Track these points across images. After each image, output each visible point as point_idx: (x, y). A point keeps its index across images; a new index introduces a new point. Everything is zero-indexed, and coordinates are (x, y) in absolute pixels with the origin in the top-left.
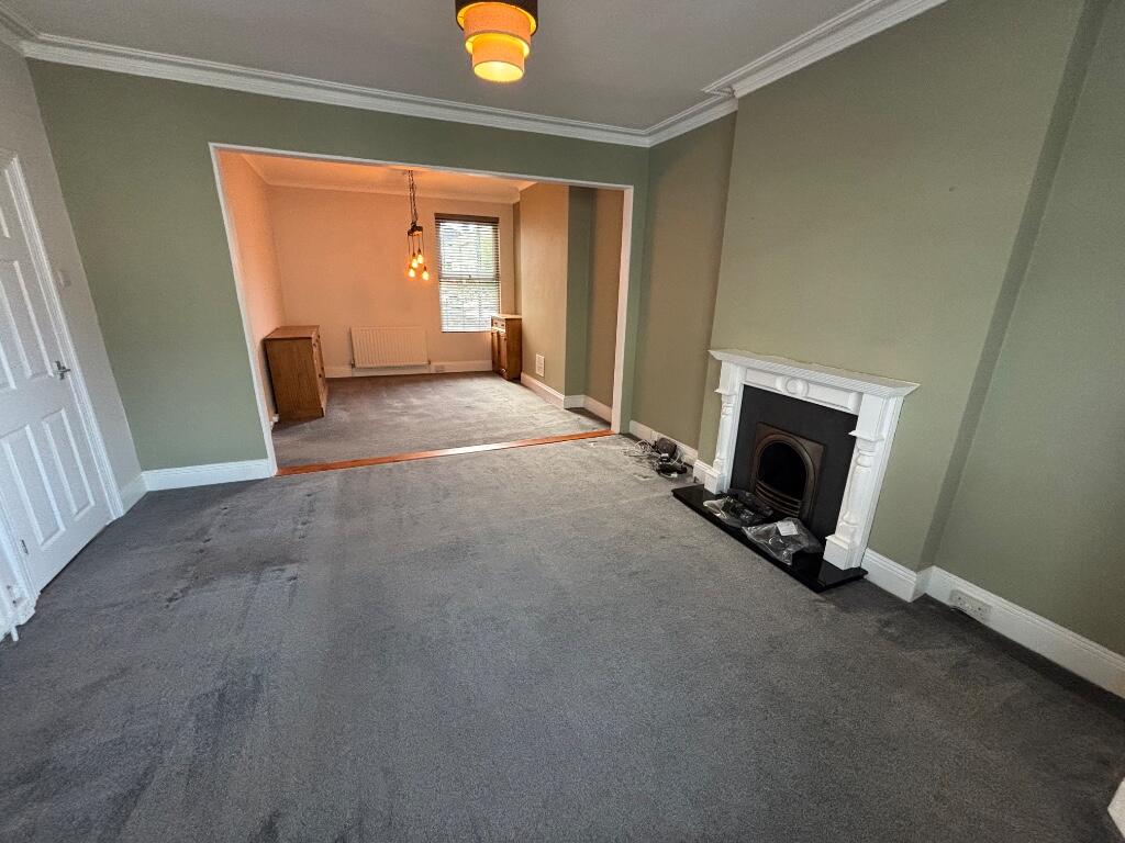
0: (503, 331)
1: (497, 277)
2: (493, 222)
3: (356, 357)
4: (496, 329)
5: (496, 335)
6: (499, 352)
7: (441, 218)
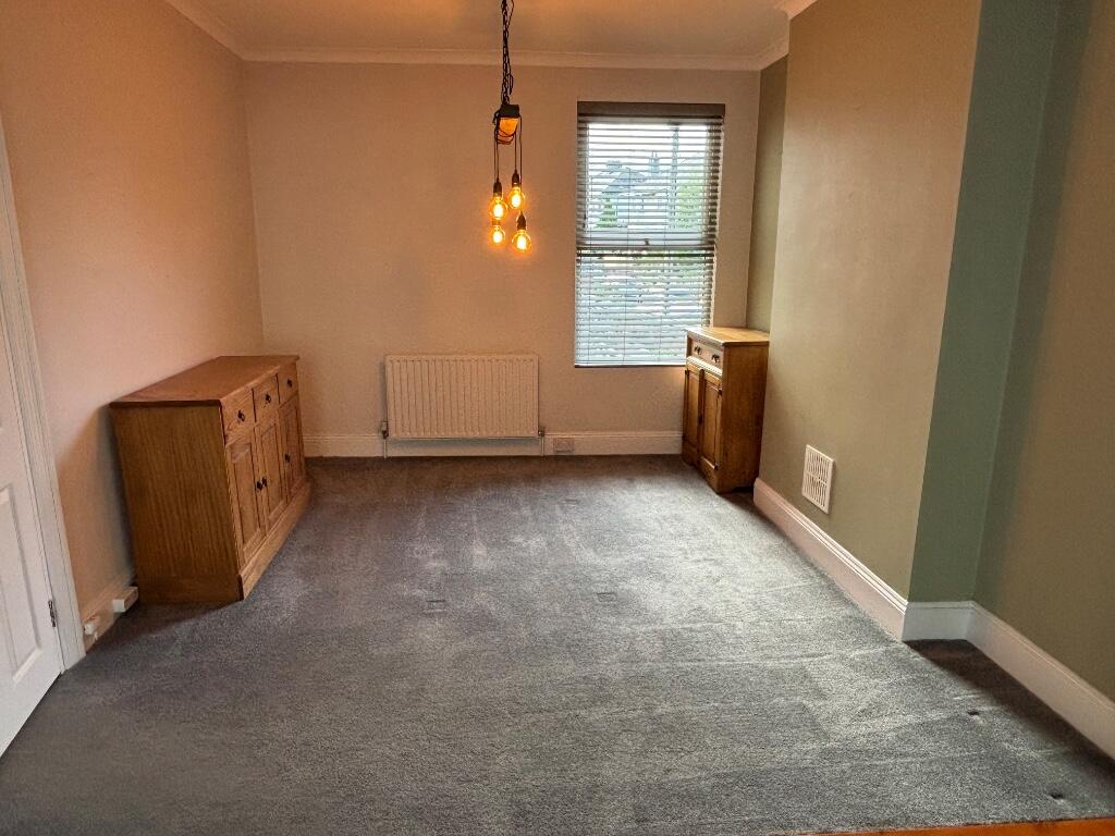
0: (715, 371)
1: (709, 243)
2: (712, 114)
3: (392, 416)
4: (698, 362)
5: (695, 378)
6: (701, 420)
7: (590, 111)
